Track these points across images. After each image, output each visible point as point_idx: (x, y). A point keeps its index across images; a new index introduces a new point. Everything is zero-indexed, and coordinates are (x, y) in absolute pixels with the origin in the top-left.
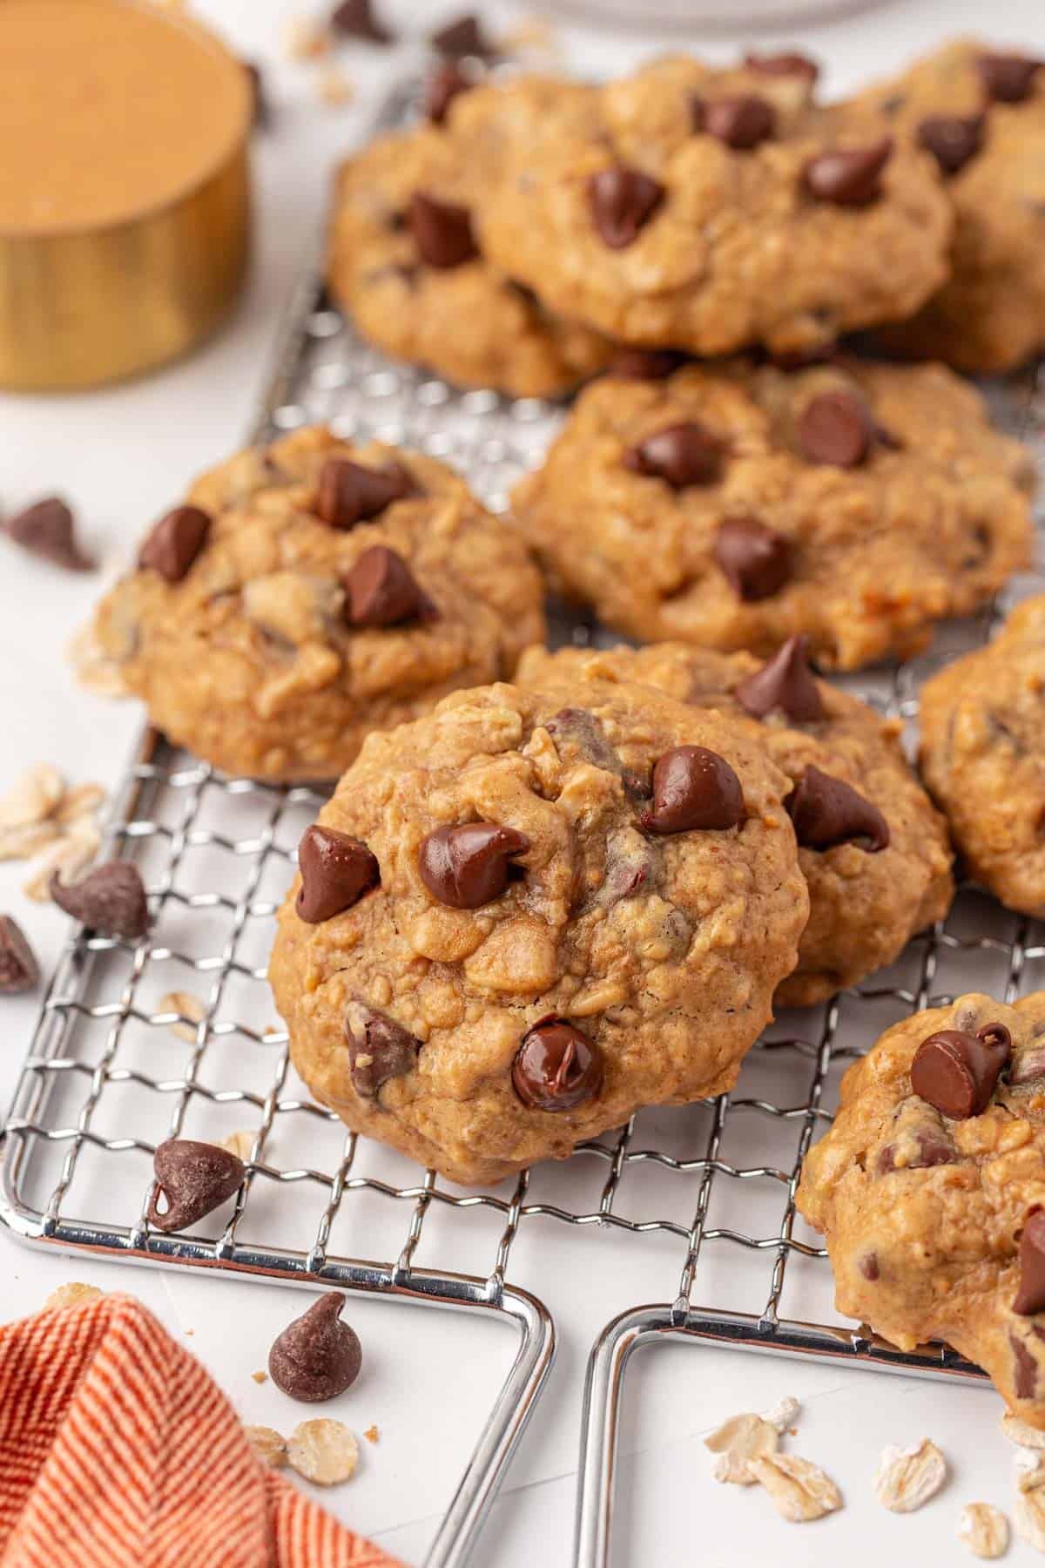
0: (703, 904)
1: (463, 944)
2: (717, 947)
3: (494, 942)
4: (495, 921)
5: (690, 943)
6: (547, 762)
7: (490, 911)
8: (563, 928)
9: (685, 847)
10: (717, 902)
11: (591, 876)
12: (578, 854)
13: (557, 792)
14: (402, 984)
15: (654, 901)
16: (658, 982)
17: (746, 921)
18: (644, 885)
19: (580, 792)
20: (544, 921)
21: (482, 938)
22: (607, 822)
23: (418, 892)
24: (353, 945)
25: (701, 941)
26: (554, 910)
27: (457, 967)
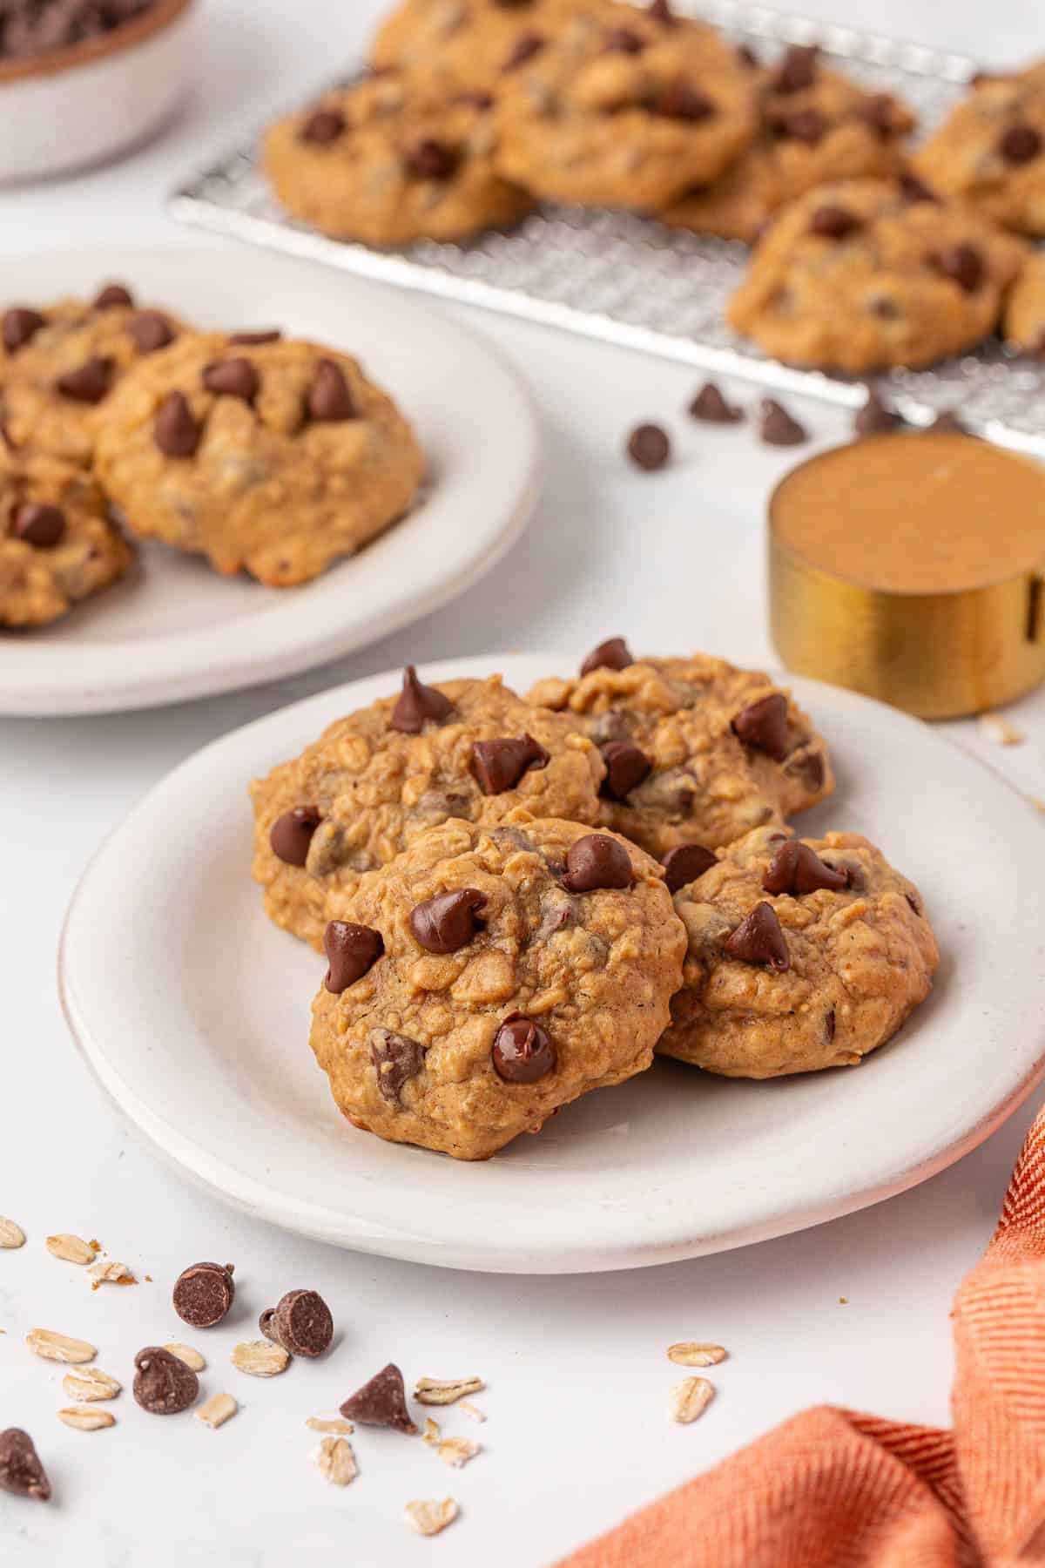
0: (612, 931)
1: (448, 975)
2: (626, 958)
3: (470, 971)
4: (469, 958)
5: (607, 959)
6: (491, 856)
7: (465, 951)
8: (517, 956)
9: (595, 898)
10: (622, 930)
11: (532, 920)
12: (521, 909)
13: (500, 871)
14: (407, 1013)
15: (578, 930)
16: (587, 984)
17: (643, 940)
18: (569, 921)
19: (516, 868)
20: (502, 952)
21: (461, 970)
22: (539, 886)
23: (412, 947)
24: (369, 999)
25: (615, 954)
26: (508, 944)
27: (444, 993)
